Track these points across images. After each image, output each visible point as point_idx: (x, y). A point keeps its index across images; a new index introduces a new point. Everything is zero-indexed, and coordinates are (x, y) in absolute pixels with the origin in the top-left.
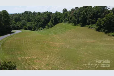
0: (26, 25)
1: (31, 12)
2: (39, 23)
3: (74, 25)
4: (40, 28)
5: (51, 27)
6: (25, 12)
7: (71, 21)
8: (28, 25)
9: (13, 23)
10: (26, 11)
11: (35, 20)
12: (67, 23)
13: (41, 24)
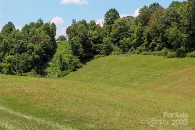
2: (24, 54)
5: (74, 70)
7: (155, 45)
12: (138, 53)
13: (30, 58)
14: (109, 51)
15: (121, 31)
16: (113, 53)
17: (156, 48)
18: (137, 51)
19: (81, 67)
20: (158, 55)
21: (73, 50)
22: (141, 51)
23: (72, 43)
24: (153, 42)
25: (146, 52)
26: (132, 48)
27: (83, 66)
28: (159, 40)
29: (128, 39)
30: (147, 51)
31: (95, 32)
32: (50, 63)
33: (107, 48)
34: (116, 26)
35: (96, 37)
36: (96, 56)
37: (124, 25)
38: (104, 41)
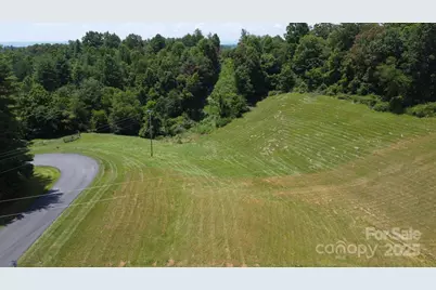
0: (103, 107)
1: (115, 38)
2: (172, 92)
3: (391, 110)
4: (180, 121)
5: (239, 116)
6: (90, 35)
7: (358, 86)
8: (117, 107)
9: (31, 98)
10: (91, 33)
11: (145, 76)
12: (331, 95)
13: (181, 97)
14: (289, 86)
15: (308, 55)
16: (295, 89)
17: (359, 90)
18: (330, 89)
19: (249, 110)
20: (362, 102)
21: (238, 86)
22: (335, 91)
23: (237, 76)
24: (355, 80)
25: (343, 95)
26: (323, 85)
27: (251, 108)
28: (365, 78)
29: (318, 70)
30: (346, 92)
31: (271, 56)
32: (209, 98)
33: (287, 81)
34: (302, 49)
35: (271, 64)
36: (270, 93)
37: (314, 47)
38: (283, 71)
